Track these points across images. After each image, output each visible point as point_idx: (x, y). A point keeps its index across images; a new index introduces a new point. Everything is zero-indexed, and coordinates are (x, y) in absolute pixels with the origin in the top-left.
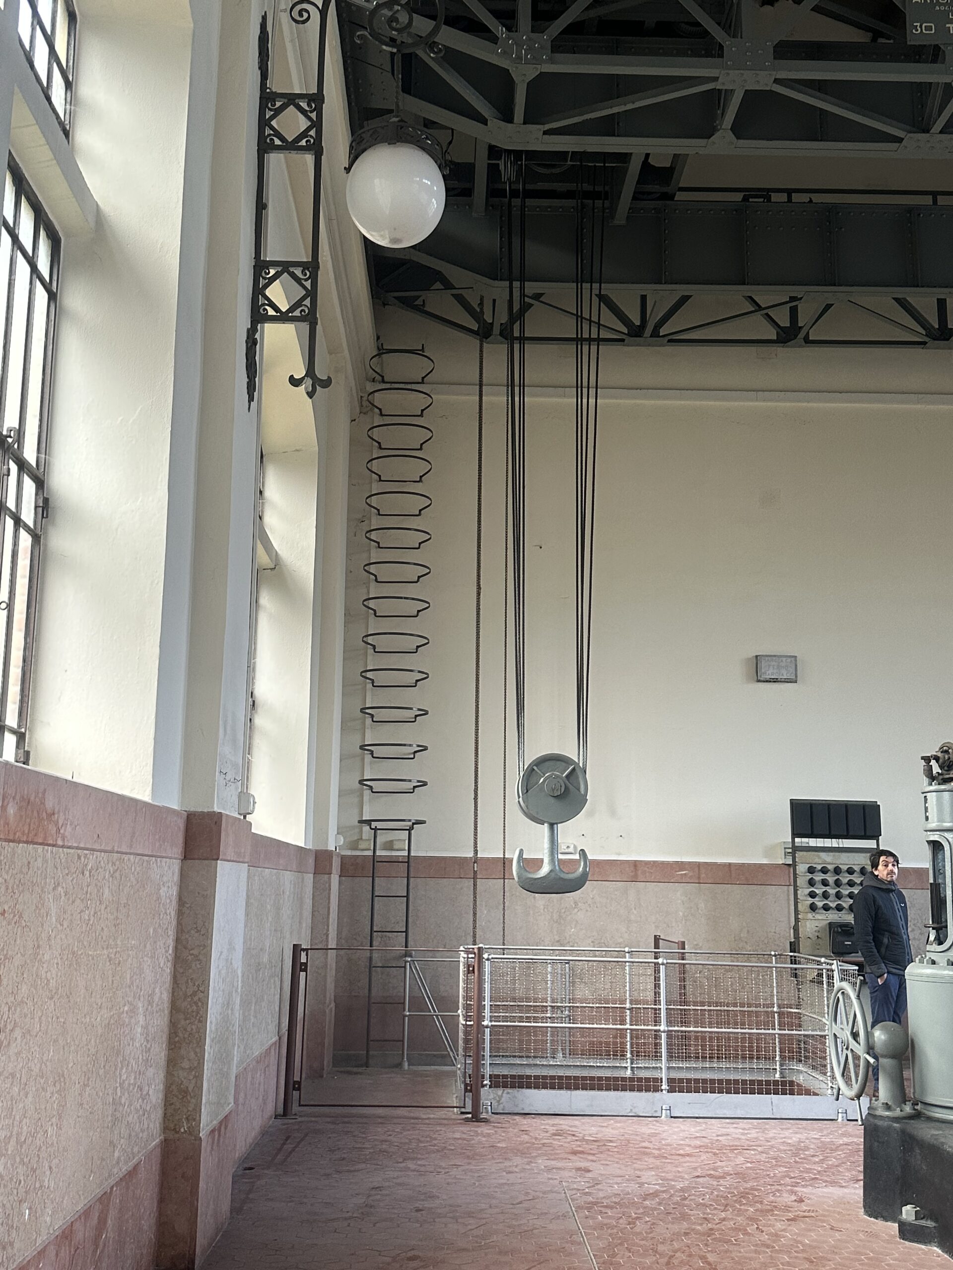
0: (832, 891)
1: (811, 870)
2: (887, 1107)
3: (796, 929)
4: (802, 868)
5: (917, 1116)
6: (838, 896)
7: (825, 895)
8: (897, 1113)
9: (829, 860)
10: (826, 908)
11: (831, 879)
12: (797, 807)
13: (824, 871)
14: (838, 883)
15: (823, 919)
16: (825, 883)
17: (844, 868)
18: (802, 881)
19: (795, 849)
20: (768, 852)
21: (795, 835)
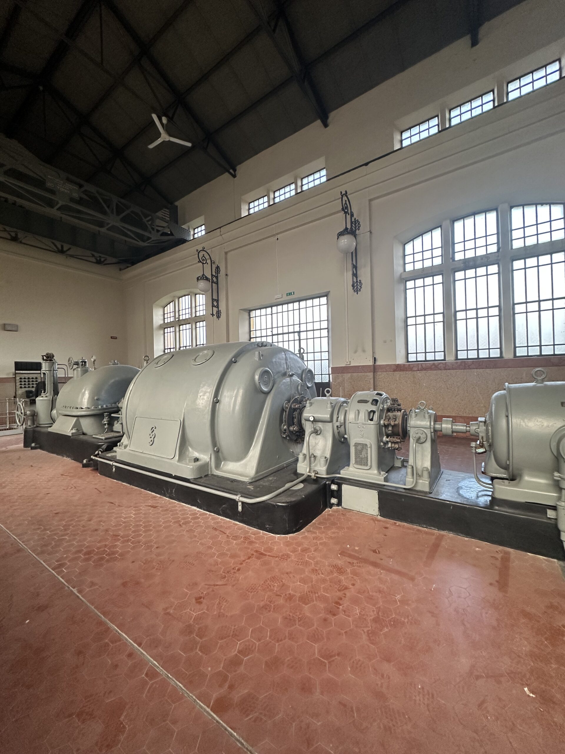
0: (27, 383)
1: (21, 378)
2: (30, 426)
3: (16, 393)
4: (18, 378)
5: (37, 427)
6: (29, 384)
7: (25, 384)
8: (32, 427)
9: (27, 376)
10: (25, 387)
11: (27, 380)
12: (16, 363)
13: (25, 378)
14: (29, 381)
15: (24, 390)
16: (25, 381)
17: (31, 378)
18: (17, 381)
19: (16, 374)
20: (8, 374)
21: (16, 370)
